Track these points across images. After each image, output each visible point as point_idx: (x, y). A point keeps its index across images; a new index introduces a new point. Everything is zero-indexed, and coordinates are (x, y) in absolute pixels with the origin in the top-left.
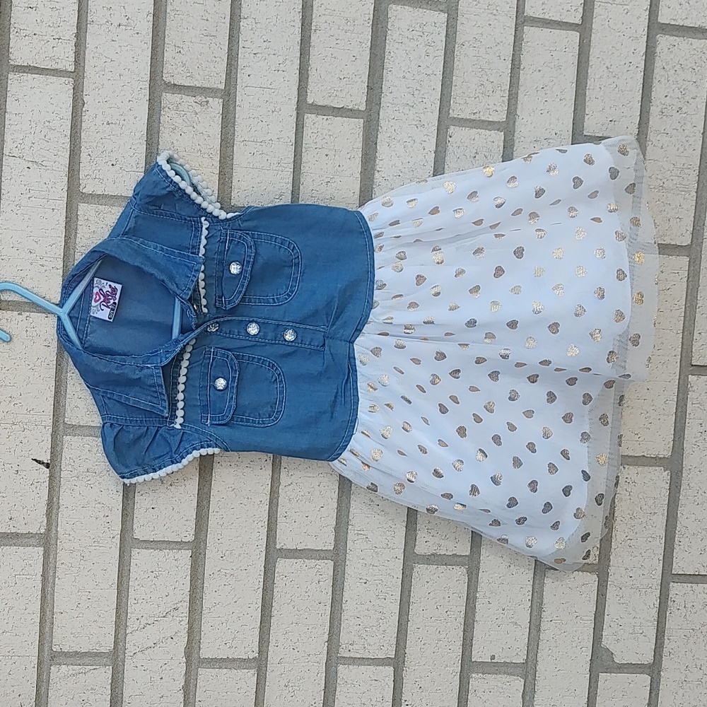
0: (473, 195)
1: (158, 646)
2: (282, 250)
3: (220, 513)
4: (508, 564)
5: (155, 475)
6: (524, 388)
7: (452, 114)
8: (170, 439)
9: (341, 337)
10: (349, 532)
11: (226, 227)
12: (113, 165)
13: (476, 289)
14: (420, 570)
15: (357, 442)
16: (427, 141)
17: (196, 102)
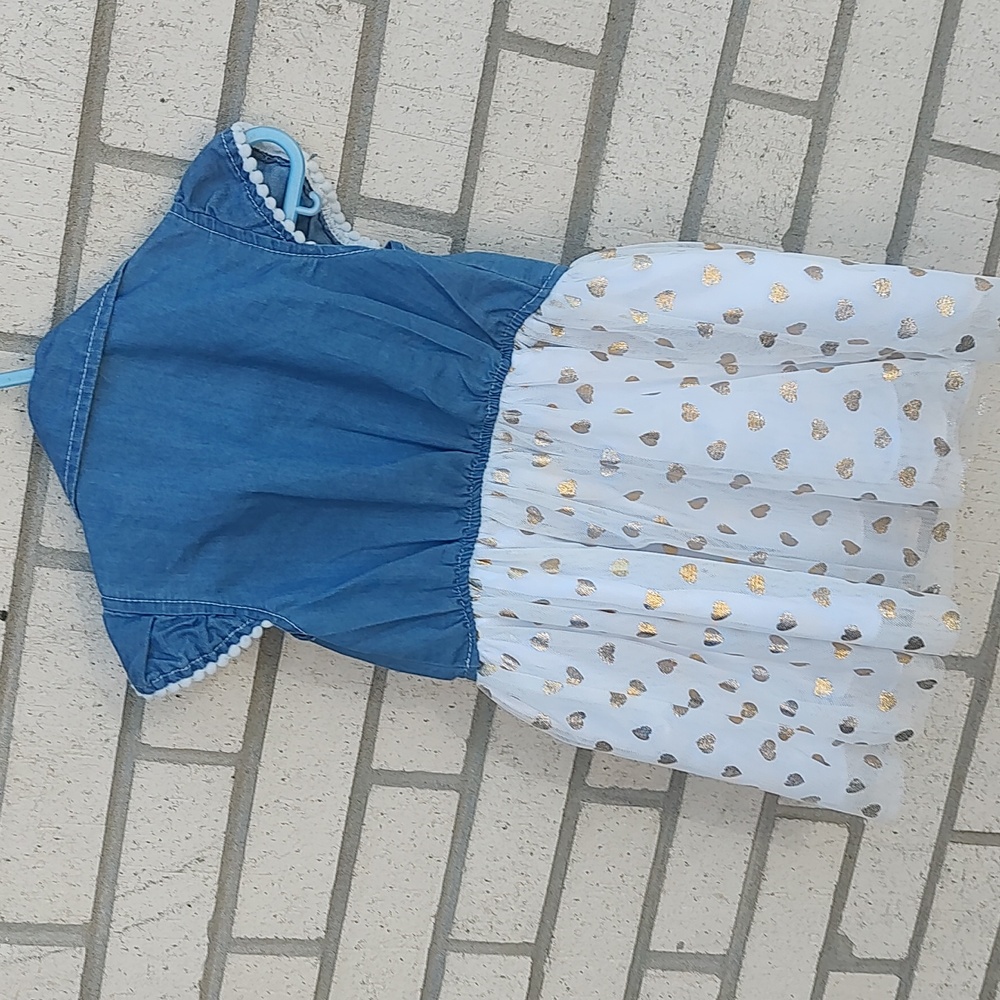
1: (166, 916)
3: (288, 710)
4: (723, 807)
7: (737, 79)
10: (489, 747)
12: (163, 100)
14: (591, 812)
16: (693, 120)
17: (319, 5)
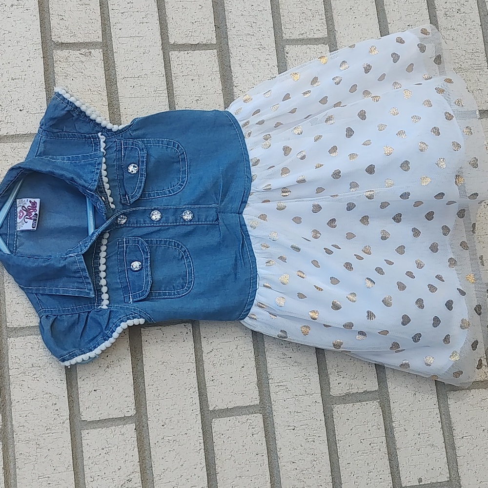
0: (315, 80)
2: (169, 150)
3: (155, 386)
4: (414, 393)
5: (92, 354)
6: (393, 228)
7: (285, 37)
8: (100, 319)
9: (231, 210)
10: (270, 385)
11: (120, 138)
12: (21, 110)
13: (334, 149)
14: (339, 410)
15: (262, 295)
16: (270, 58)
17: (81, 54)
